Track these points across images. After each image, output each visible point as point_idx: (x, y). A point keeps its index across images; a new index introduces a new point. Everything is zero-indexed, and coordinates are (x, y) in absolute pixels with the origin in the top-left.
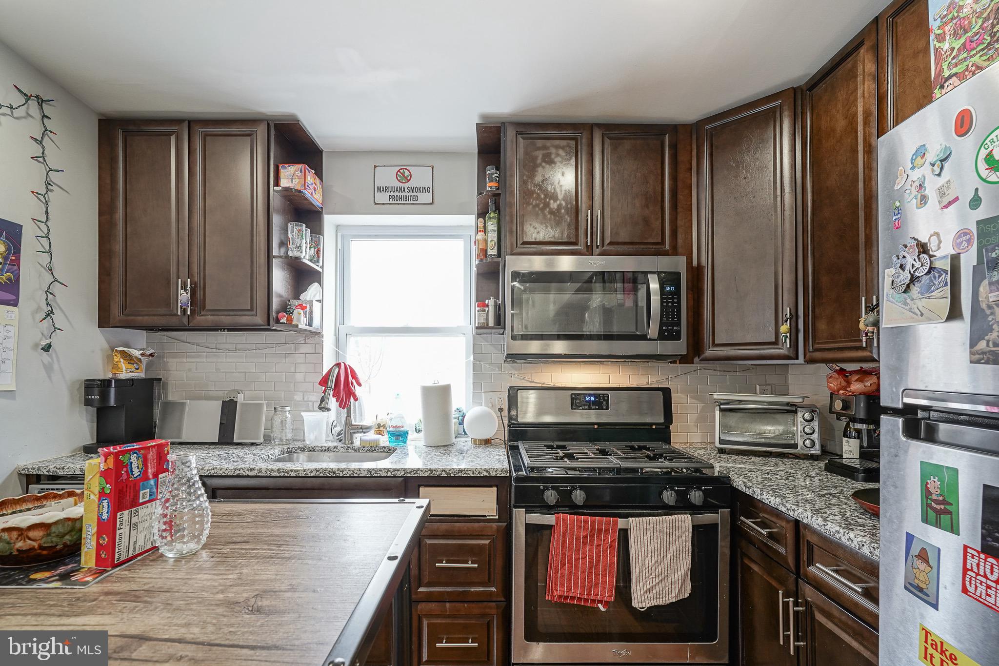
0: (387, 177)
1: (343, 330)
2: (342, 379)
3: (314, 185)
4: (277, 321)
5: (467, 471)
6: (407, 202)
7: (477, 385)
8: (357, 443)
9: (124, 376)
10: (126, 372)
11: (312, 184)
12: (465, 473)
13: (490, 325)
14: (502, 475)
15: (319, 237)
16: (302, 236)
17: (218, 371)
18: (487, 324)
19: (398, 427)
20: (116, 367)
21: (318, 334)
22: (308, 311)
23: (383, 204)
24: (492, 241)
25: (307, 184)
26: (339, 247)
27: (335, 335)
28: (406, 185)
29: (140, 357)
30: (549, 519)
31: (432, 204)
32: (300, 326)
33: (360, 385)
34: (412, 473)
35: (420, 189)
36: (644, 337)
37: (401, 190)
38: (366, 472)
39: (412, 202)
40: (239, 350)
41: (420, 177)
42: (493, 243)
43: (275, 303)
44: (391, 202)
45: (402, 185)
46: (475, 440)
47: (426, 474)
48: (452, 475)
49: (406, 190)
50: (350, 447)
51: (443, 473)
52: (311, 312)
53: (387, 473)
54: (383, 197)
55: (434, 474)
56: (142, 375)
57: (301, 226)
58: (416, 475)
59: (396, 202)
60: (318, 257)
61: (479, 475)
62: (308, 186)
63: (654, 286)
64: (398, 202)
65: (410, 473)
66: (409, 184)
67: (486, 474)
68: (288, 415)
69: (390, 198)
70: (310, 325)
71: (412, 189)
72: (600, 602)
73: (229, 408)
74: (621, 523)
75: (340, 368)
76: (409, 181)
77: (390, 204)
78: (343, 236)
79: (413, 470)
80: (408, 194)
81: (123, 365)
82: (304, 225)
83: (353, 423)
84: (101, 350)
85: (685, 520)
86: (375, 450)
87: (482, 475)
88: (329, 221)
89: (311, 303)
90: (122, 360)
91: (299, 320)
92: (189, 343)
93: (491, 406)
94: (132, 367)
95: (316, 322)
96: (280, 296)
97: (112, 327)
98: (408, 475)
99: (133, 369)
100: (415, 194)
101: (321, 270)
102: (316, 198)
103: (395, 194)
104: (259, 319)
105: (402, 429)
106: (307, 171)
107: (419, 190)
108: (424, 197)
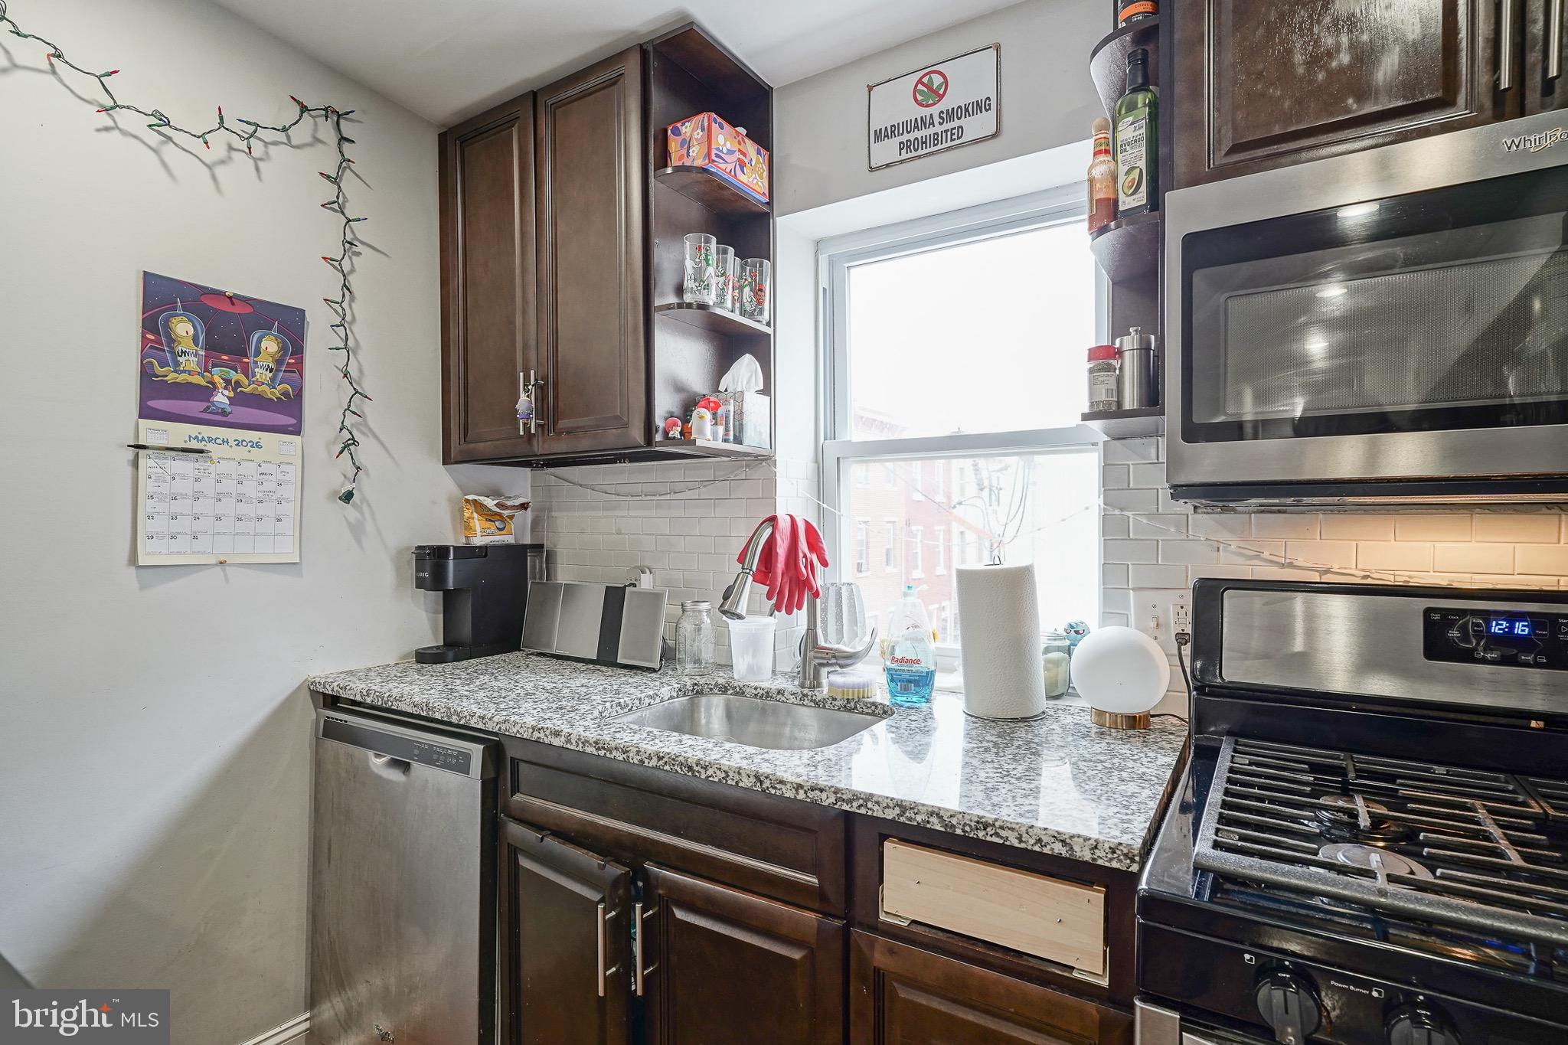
0: (895, 104)
1: (831, 450)
2: (782, 549)
3: (738, 155)
4: (664, 435)
5: (1002, 828)
6: (940, 147)
7: (1111, 569)
9: (478, 541)
10: (482, 535)
11: (730, 152)
12: (997, 834)
13: (1128, 405)
14: (1115, 865)
15: (761, 265)
16: (707, 260)
17: (619, 532)
18: (1119, 404)
19: (908, 661)
20: (468, 527)
21: (763, 460)
22: (732, 414)
23: (887, 166)
24: (1132, 169)
25: (714, 152)
26: (824, 282)
27: (816, 461)
28: (935, 111)
29: (497, 510)
31: (994, 136)
32: (699, 443)
33: (825, 564)
34: (855, 804)
35: (967, 110)
37: (925, 123)
38: (753, 780)
39: (950, 144)
40: (646, 495)
41: (969, 81)
42: (1135, 174)
43: (665, 403)
44: (904, 156)
45: (926, 112)
46: (1100, 713)
47: (890, 814)
48: (959, 831)
49: (937, 120)
50: (807, 696)
51: (934, 820)
52: (740, 414)
53: (797, 790)
54: (886, 151)
55: (910, 819)
56: (510, 539)
57: (707, 241)
58: (863, 811)
59: (914, 154)
60: (760, 302)
61: (1037, 848)
62: (717, 156)
64: (920, 152)
65: (849, 801)
66: (945, 104)
67: (1058, 848)
68: (707, 620)
69: (901, 149)
70: (738, 440)
71: (950, 115)
73: (614, 598)
75: (775, 528)
76: (941, 97)
77: (901, 162)
78: (831, 263)
79: (856, 796)
80: (938, 129)
81: (477, 523)
82: (714, 239)
83: (822, 642)
84: (449, 500)
86: (856, 708)
87: (1046, 850)
88: (791, 227)
89: (739, 397)
90: (475, 515)
91: (701, 432)
92: (581, 485)
93: (1153, 624)
94: (492, 527)
95: (755, 437)
96: (678, 387)
97: (456, 463)
98: (845, 807)
99: (493, 529)
100: (956, 123)
101: (769, 330)
102: (752, 181)
103: (911, 136)
104: (637, 435)
105: (915, 668)
106: (715, 127)
107: (965, 111)
108: (977, 125)
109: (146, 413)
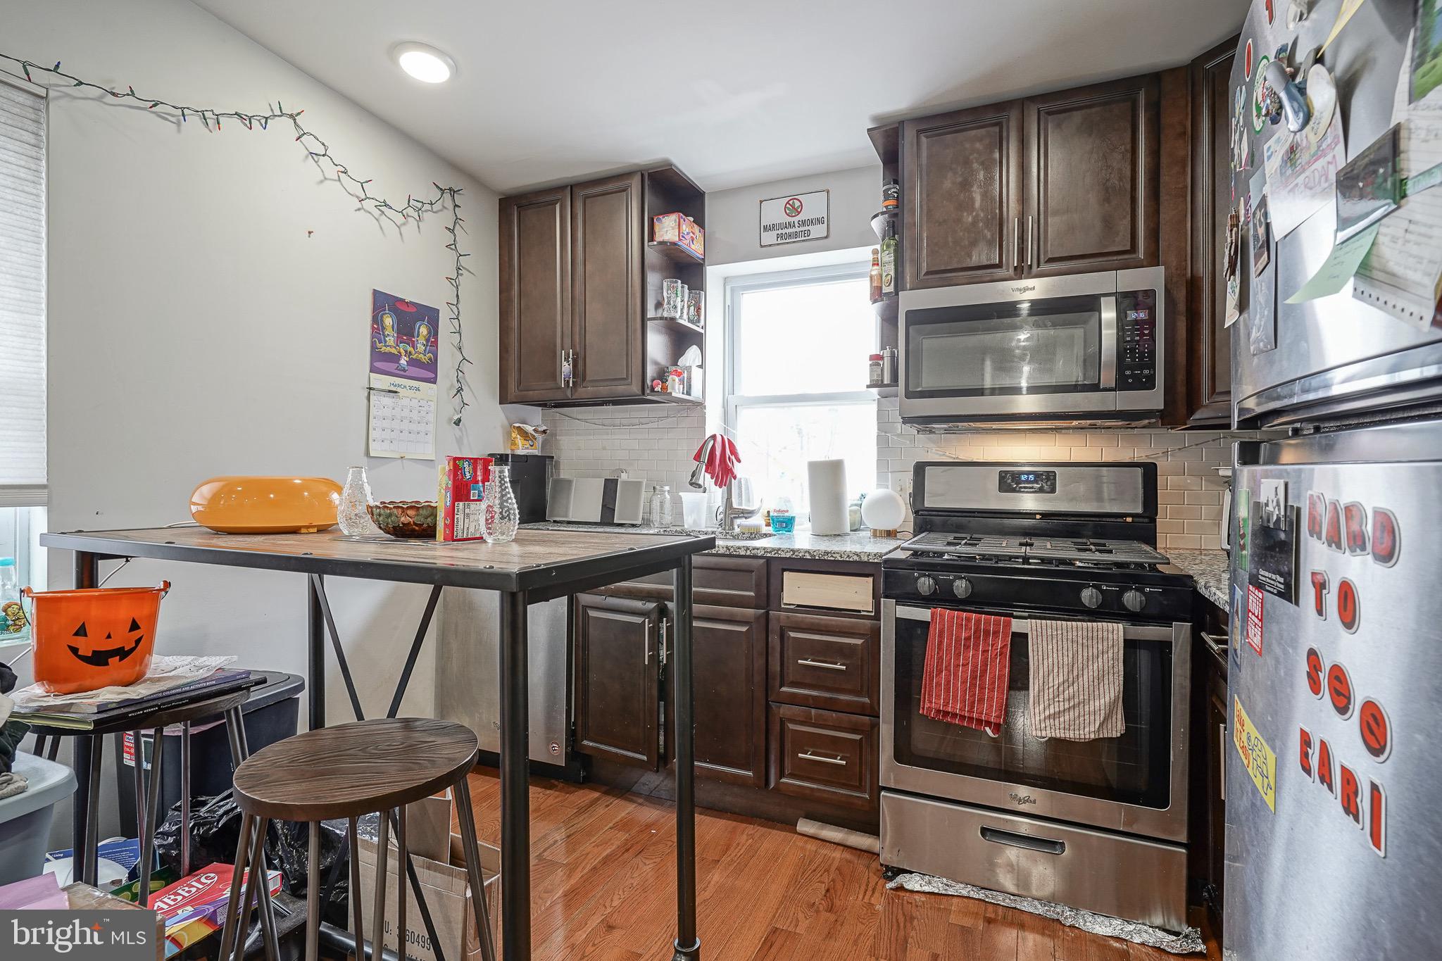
0: (775, 213)
1: (732, 400)
2: (718, 453)
3: (691, 235)
4: (653, 389)
5: (834, 553)
6: (798, 239)
7: (881, 462)
8: (737, 530)
9: (520, 452)
10: (522, 449)
11: (688, 234)
12: (832, 556)
13: (885, 382)
14: (876, 561)
15: (699, 293)
16: (677, 294)
17: (604, 449)
18: (882, 381)
19: (782, 511)
20: (514, 443)
21: (699, 405)
22: (686, 379)
23: (770, 245)
24: (888, 275)
25: (681, 234)
26: (728, 302)
27: (724, 407)
28: (796, 219)
29: (533, 433)
30: (923, 614)
31: (826, 237)
32: (674, 394)
33: (739, 461)
34: (773, 553)
35: (812, 222)
36: (1095, 388)
37: (791, 225)
38: (725, 549)
39: (803, 238)
40: (624, 426)
41: (813, 206)
42: (889, 277)
43: (651, 371)
44: (779, 241)
45: (791, 219)
46: (875, 531)
47: (788, 555)
48: (817, 558)
49: (797, 225)
50: (728, 533)
51: (807, 554)
52: (689, 379)
53: (746, 551)
54: (770, 238)
55: (797, 556)
56: (536, 452)
57: (676, 282)
58: (777, 555)
59: (784, 241)
60: (699, 315)
61: (847, 559)
62: (683, 237)
63: (1109, 314)
64: (787, 241)
65: (770, 552)
66: (801, 217)
67: (856, 558)
68: (668, 496)
69: (778, 238)
70: (689, 393)
71: (803, 223)
72: (988, 724)
73: (610, 487)
74: (1017, 625)
75: (715, 440)
76: (799, 213)
77: (778, 244)
78: (733, 290)
79: (773, 550)
80: (798, 229)
81: (520, 441)
82: (680, 281)
83: (735, 506)
84: (502, 426)
85: (1116, 631)
86: (755, 537)
87: (851, 559)
88: (713, 274)
89: (689, 369)
90: (518, 436)
91: (673, 388)
92: (578, 420)
93: (899, 489)
94: (527, 444)
95: (696, 393)
96: (656, 363)
97: (510, 403)
98: (769, 555)
99: (528, 446)
100: (807, 228)
101: (702, 331)
102: (696, 249)
103: (784, 231)
104: (635, 388)
105: (786, 514)
106: (682, 220)
107: (811, 222)
108: (818, 231)
109: (373, 370)
